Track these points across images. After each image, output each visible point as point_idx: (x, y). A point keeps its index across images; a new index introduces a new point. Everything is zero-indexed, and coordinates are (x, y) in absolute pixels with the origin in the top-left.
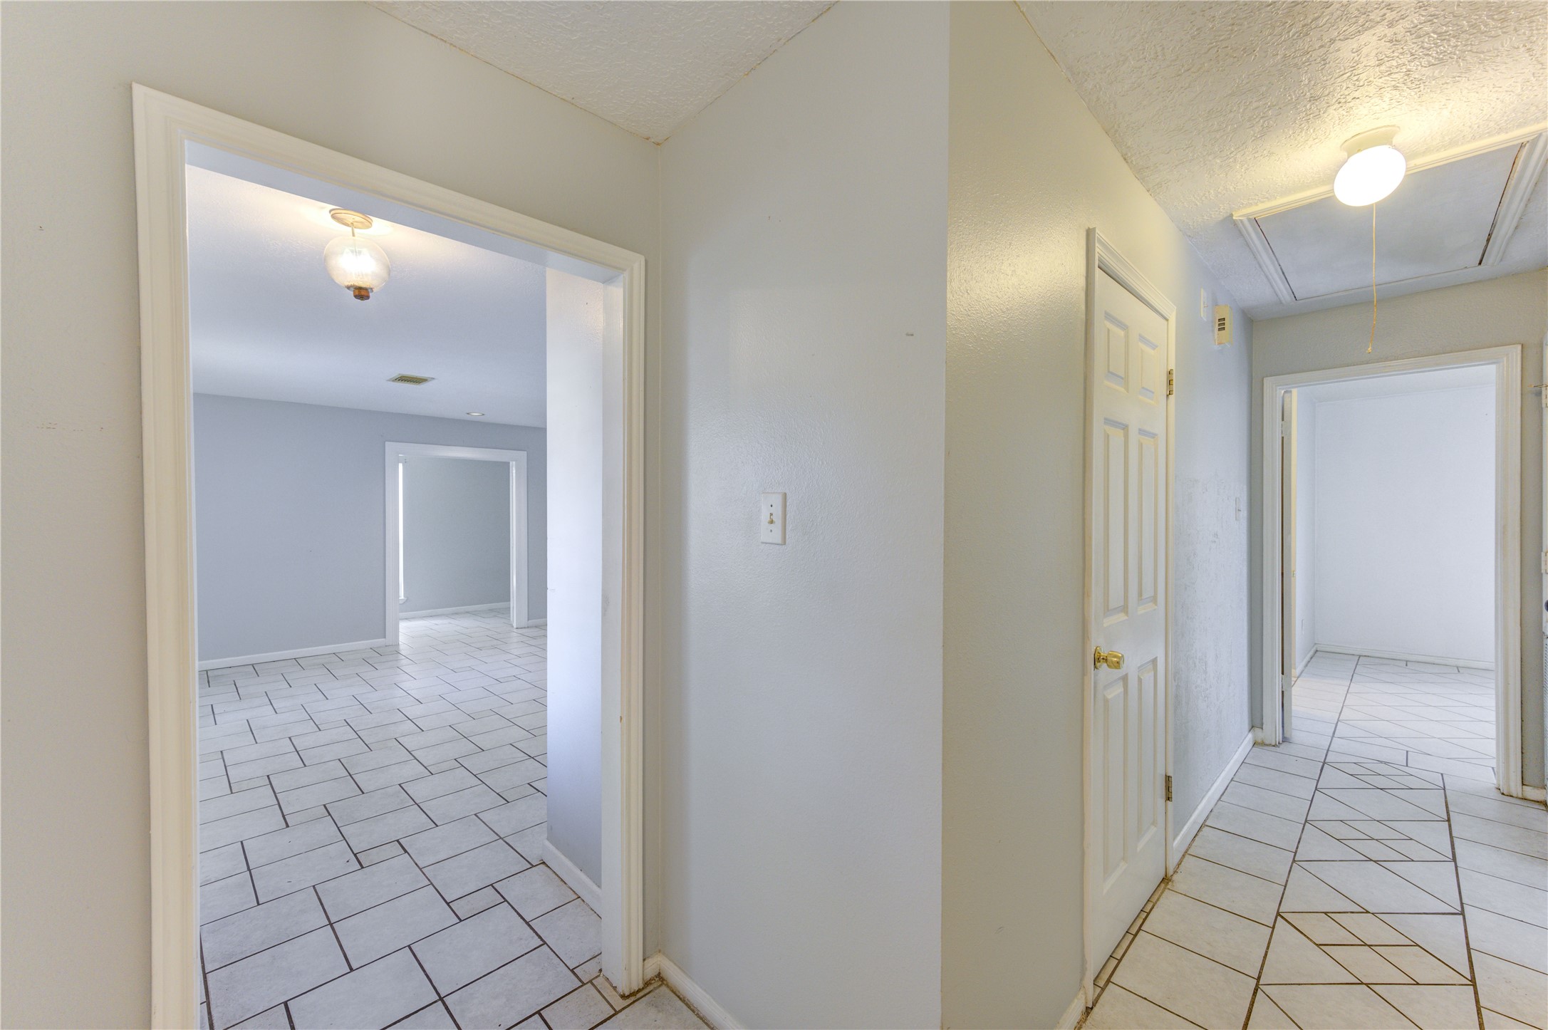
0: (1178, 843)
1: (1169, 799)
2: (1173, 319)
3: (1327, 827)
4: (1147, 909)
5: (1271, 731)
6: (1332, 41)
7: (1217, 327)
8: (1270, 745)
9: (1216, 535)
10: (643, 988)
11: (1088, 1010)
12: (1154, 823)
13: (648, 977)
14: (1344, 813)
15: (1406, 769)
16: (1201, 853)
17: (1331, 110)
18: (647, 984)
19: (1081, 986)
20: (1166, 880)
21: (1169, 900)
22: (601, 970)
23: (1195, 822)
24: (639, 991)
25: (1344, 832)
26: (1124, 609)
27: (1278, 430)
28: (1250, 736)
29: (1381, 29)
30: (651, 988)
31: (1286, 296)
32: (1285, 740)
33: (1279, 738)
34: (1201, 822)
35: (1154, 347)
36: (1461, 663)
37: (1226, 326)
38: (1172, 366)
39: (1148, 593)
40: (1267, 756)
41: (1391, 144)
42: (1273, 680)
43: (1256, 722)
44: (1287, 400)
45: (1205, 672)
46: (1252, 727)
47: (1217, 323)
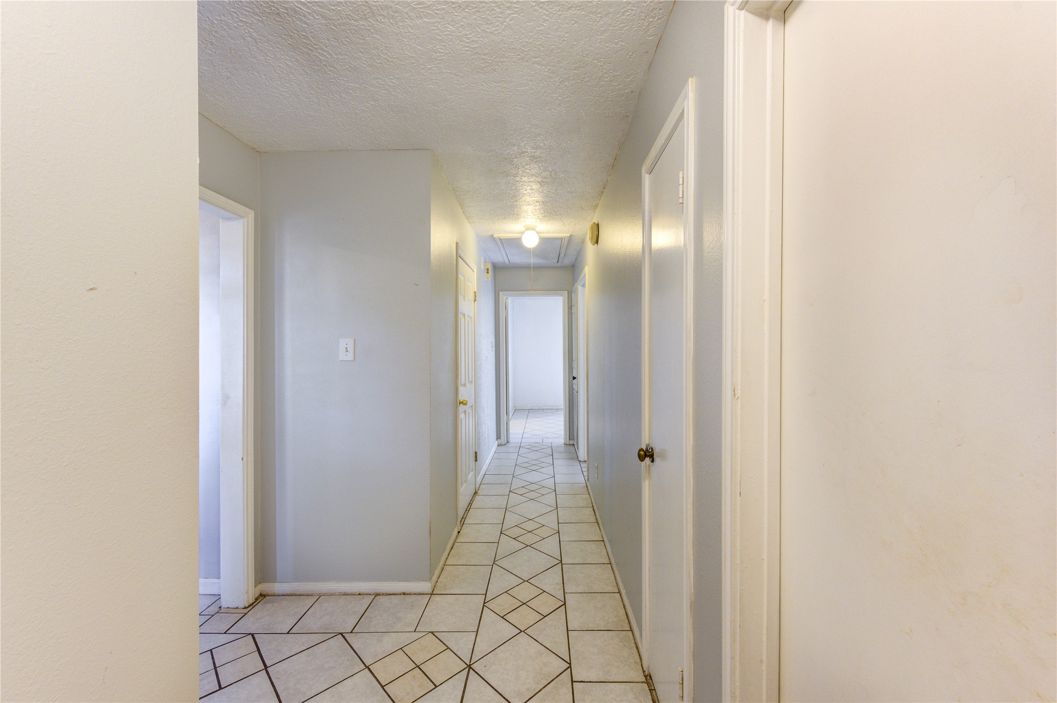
0: (479, 479)
1: (476, 461)
2: (475, 271)
3: (522, 465)
4: (471, 503)
5: (503, 440)
6: (522, 205)
7: (486, 272)
8: (503, 445)
9: (487, 357)
10: (255, 602)
11: (459, 532)
12: (472, 470)
13: (256, 596)
14: (526, 460)
15: (543, 444)
16: (485, 482)
17: (522, 218)
18: (256, 599)
19: (457, 524)
20: (476, 493)
21: (477, 498)
22: (220, 607)
23: (482, 474)
24: (253, 603)
25: (526, 465)
26: (465, 385)
27: (504, 313)
28: (497, 442)
29: (533, 206)
30: (258, 601)
31: (507, 261)
32: (508, 442)
33: (506, 442)
34: (484, 473)
35: (471, 283)
36: (558, 408)
37: (489, 272)
38: (475, 290)
39: (470, 380)
40: (502, 449)
41: (535, 230)
42: (504, 418)
43: (498, 437)
44: (507, 301)
45: (484, 413)
46: (497, 439)
47: (486, 270)
